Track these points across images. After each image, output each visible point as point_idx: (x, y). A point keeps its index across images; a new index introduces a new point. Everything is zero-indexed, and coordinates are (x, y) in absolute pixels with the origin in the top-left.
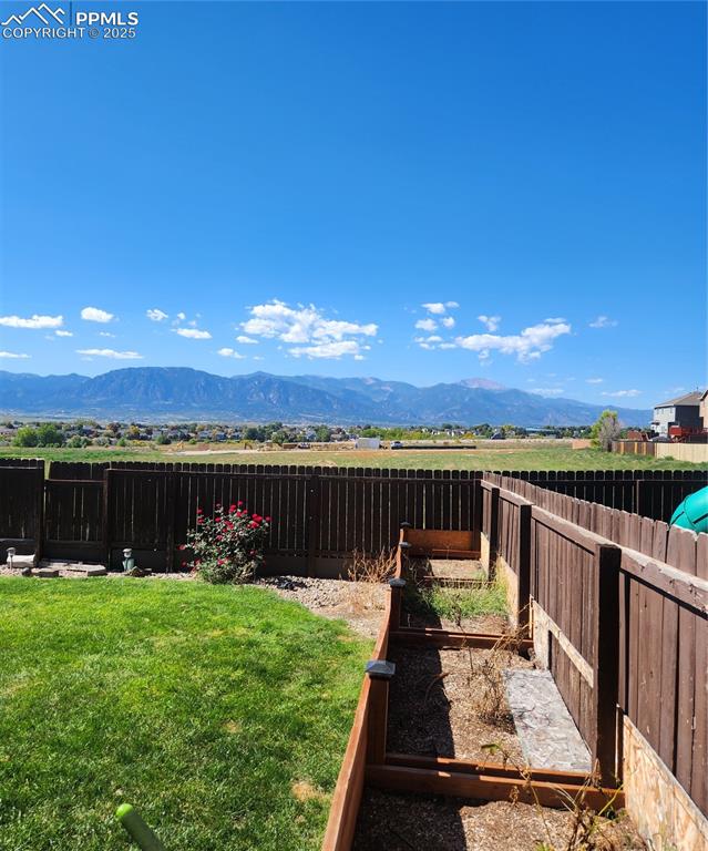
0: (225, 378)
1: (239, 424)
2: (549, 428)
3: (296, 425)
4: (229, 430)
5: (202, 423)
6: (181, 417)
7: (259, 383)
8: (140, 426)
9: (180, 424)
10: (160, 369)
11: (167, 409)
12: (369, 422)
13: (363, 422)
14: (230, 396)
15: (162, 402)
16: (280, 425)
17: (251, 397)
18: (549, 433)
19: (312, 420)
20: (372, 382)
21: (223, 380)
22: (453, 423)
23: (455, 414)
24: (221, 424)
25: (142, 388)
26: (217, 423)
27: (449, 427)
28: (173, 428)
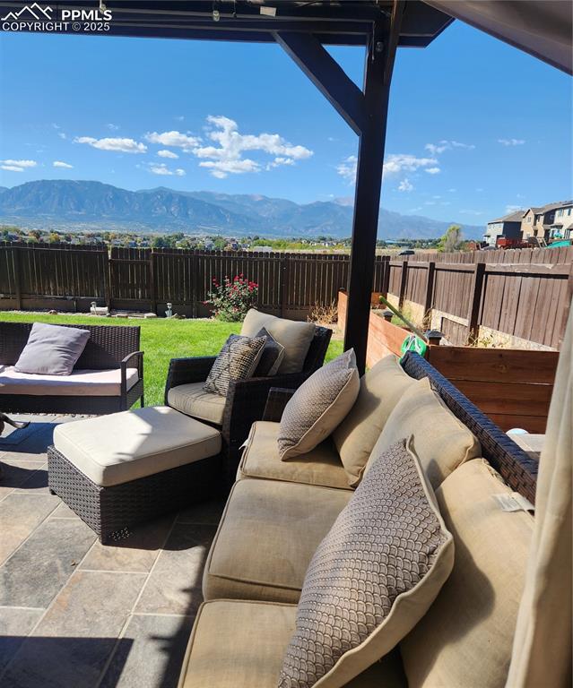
0: (131, 192)
1: (145, 234)
2: (403, 240)
3: (196, 236)
4: (139, 239)
5: (113, 232)
6: (93, 226)
7: (162, 197)
8: (60, 234)
9: (93, 232)
10: (72, 182)
11: (80, 219)
12: (258, 234)
13: (253, 234)
14: (136, 208)
15: (77, 212)
16: (182, 235)
17: (156, 210)
18: (403, 245)
19: (208, 231)
20: (260, 199)
21: (129, 194)
22: (326, 235)
23: (329, 228)
24: (130, 233)
25: (57, 200)
26: (126, 232)
27: (324, 239)
28: (89, 236)
